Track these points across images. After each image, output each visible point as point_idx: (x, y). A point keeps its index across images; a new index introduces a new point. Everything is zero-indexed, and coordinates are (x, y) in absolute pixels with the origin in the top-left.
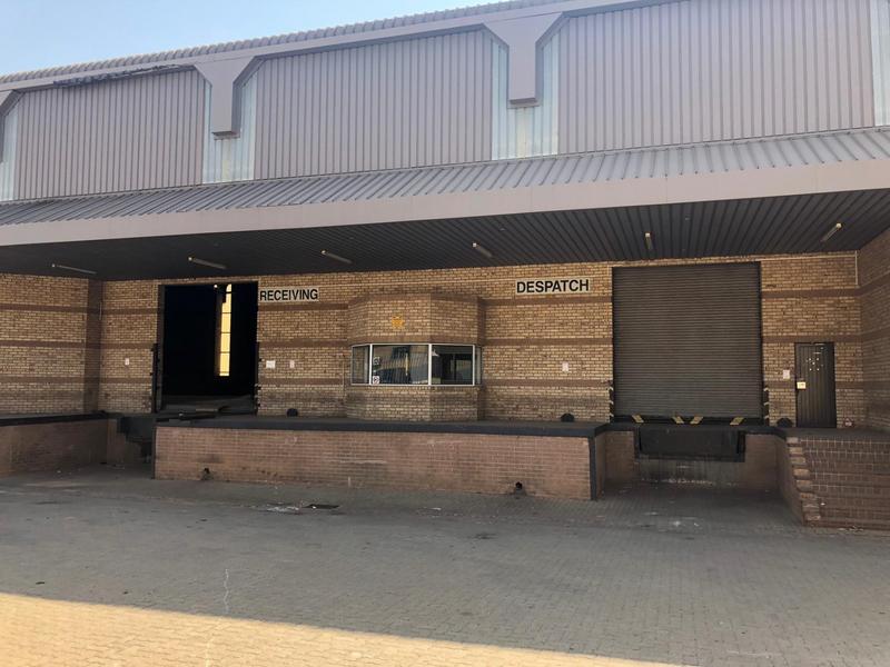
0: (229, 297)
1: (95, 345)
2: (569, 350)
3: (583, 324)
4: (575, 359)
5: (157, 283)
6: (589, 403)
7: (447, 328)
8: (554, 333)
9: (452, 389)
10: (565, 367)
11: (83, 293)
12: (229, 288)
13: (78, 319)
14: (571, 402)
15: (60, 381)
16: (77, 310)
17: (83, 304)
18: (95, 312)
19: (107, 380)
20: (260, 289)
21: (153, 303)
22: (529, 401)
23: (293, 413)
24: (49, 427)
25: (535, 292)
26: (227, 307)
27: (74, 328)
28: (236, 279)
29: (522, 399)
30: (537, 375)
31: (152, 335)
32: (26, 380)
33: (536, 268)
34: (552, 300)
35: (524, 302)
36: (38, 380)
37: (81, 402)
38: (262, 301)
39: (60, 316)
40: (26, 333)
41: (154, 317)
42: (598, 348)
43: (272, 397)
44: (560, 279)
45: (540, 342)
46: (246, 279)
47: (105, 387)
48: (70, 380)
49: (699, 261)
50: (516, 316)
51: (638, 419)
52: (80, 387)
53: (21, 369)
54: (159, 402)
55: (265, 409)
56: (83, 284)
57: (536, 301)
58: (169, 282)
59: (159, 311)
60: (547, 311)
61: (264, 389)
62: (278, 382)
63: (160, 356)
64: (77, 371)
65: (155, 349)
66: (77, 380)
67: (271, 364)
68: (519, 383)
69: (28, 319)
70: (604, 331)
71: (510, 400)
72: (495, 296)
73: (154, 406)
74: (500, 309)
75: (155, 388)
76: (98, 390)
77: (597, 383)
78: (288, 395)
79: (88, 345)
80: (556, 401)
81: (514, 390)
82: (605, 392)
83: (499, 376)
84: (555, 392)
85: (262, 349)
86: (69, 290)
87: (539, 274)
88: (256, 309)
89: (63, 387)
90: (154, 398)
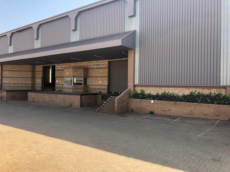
0: (51, 68)
1: (33, 77)
2: (101, 78)
3: (103, 73)
4: (102, 80)
5: (42, 66)
6: (104, 89)
7: (76, 74)
8: (99, 75)
9: (77, 86)
10: (100, 82)
11: (31, 68)
12: (51, 67)
13: (30, 73)
14: (101, 89)
15: (27, 84)
16: (30, 71)
17: (31, 70)
18: (33, 72)
19: (36, 84)
20: (56, 67)
21: (41, 69)
22: (94, 89)
23: (60, 91)
24: (18, 92)
25: (96, 67)
26: (51, 70)
27: (29, 75)
28: (52, 65)
29: (94, 88)
30: (96, 84)
31: (41, 76)
32: (22, 84)
33: (96, 61)
34: (98, 68)
35: (94, 68)
36: (24, 84)
37: (31, 88)
38: (56, 69)
39: (27, 72)
40: (21, 76)
41: (42, 72)
42: (106, 78)
43: (57, 87)
44: (100, 63)
45: (97, 77)
46: (54, 65)
47: (36, 85)
48: (29, 84)
49: (122, 59)
50: (93, 72)
51: (113, 92)
52: (30, 85)
53: (21, 82)
54: (43, 88)
55: (57, 90)
56: (30, 66)
57: (96, 68)
58: (43, 65)
59: (42, 71)
60: (98, 70)
61: (56, 86)
62: (58, 85)
63: (43, 80)
64: (30, 82)
65: (42, 78)
66: (30, 84)
67: (57, 81)
68: (93, 85)
69: (22, 73)
70: (106, 75)
71: (92, 88)
72: (90, 67)
73: (42, 89)
74: (91, 70)
75: (42, 86)
76: (35, 86)
77: (105, 85)
78: (60, 87)
79: (32, 78)
80: (99, 89)
81: (92, 87)
82: (106, 87)
83: (90, 84)
84: (99, 87)
85: (56, 78)
86: (28, 67)
87: (96, 63)
88: (55, 70)
89: (28, 85)
90: (42, 88)
